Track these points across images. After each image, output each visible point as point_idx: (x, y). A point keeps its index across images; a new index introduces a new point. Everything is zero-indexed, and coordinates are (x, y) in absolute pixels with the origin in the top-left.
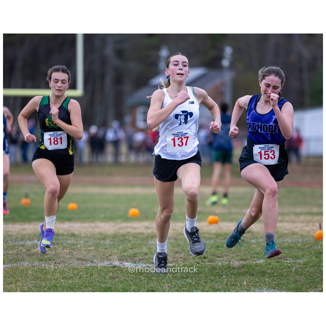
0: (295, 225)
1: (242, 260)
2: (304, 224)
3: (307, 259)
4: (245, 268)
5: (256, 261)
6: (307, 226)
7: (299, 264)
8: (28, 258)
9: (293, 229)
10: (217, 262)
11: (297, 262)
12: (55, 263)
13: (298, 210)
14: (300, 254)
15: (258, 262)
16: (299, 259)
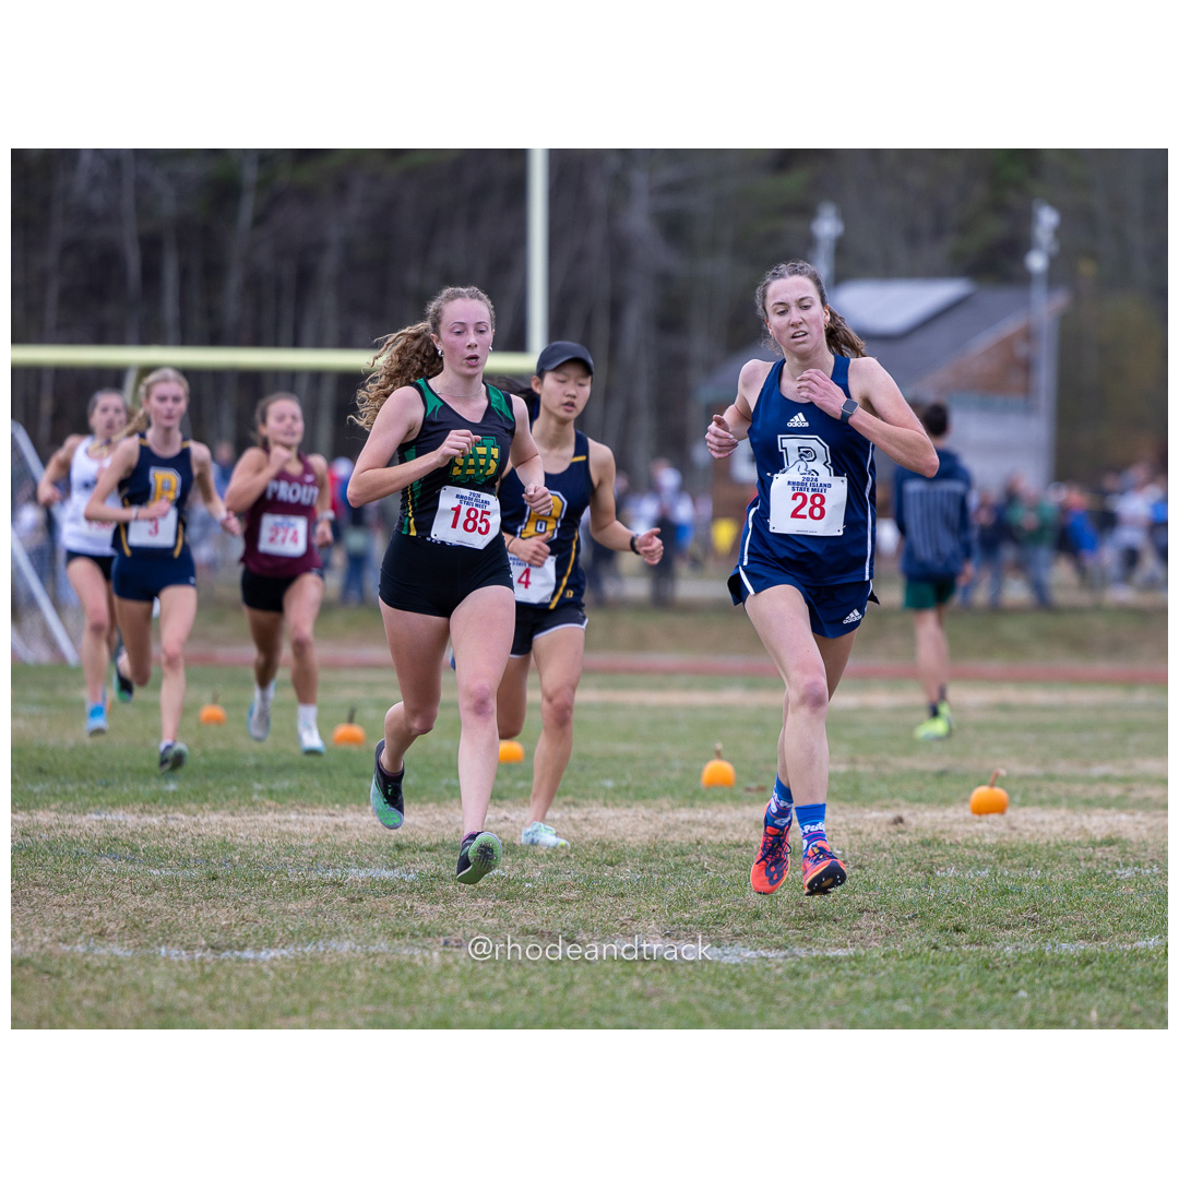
1: (1085, 937)
4: (1094, 964)
5: (1133, 942)
8: (351, 927)
10: (999, 945)
12: (446, 943)
15: (1141, 944)
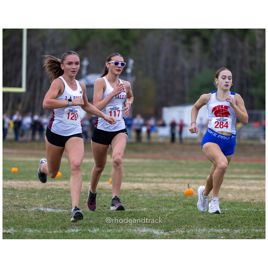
0: (172, 185)
2: (178, 185)
3: (177, 208)
5: (141, 209)
6: (180, 186)
7: (171, 211)
9: (170, 188)
11: (170, 210)
13: (175, 175)
14: (173, 204)
15: (142, 209)
16: (171, 208)
